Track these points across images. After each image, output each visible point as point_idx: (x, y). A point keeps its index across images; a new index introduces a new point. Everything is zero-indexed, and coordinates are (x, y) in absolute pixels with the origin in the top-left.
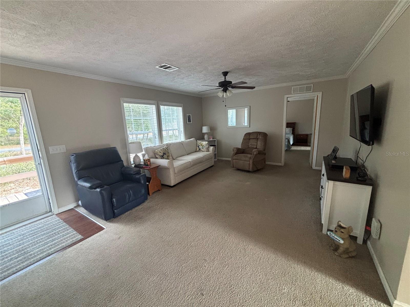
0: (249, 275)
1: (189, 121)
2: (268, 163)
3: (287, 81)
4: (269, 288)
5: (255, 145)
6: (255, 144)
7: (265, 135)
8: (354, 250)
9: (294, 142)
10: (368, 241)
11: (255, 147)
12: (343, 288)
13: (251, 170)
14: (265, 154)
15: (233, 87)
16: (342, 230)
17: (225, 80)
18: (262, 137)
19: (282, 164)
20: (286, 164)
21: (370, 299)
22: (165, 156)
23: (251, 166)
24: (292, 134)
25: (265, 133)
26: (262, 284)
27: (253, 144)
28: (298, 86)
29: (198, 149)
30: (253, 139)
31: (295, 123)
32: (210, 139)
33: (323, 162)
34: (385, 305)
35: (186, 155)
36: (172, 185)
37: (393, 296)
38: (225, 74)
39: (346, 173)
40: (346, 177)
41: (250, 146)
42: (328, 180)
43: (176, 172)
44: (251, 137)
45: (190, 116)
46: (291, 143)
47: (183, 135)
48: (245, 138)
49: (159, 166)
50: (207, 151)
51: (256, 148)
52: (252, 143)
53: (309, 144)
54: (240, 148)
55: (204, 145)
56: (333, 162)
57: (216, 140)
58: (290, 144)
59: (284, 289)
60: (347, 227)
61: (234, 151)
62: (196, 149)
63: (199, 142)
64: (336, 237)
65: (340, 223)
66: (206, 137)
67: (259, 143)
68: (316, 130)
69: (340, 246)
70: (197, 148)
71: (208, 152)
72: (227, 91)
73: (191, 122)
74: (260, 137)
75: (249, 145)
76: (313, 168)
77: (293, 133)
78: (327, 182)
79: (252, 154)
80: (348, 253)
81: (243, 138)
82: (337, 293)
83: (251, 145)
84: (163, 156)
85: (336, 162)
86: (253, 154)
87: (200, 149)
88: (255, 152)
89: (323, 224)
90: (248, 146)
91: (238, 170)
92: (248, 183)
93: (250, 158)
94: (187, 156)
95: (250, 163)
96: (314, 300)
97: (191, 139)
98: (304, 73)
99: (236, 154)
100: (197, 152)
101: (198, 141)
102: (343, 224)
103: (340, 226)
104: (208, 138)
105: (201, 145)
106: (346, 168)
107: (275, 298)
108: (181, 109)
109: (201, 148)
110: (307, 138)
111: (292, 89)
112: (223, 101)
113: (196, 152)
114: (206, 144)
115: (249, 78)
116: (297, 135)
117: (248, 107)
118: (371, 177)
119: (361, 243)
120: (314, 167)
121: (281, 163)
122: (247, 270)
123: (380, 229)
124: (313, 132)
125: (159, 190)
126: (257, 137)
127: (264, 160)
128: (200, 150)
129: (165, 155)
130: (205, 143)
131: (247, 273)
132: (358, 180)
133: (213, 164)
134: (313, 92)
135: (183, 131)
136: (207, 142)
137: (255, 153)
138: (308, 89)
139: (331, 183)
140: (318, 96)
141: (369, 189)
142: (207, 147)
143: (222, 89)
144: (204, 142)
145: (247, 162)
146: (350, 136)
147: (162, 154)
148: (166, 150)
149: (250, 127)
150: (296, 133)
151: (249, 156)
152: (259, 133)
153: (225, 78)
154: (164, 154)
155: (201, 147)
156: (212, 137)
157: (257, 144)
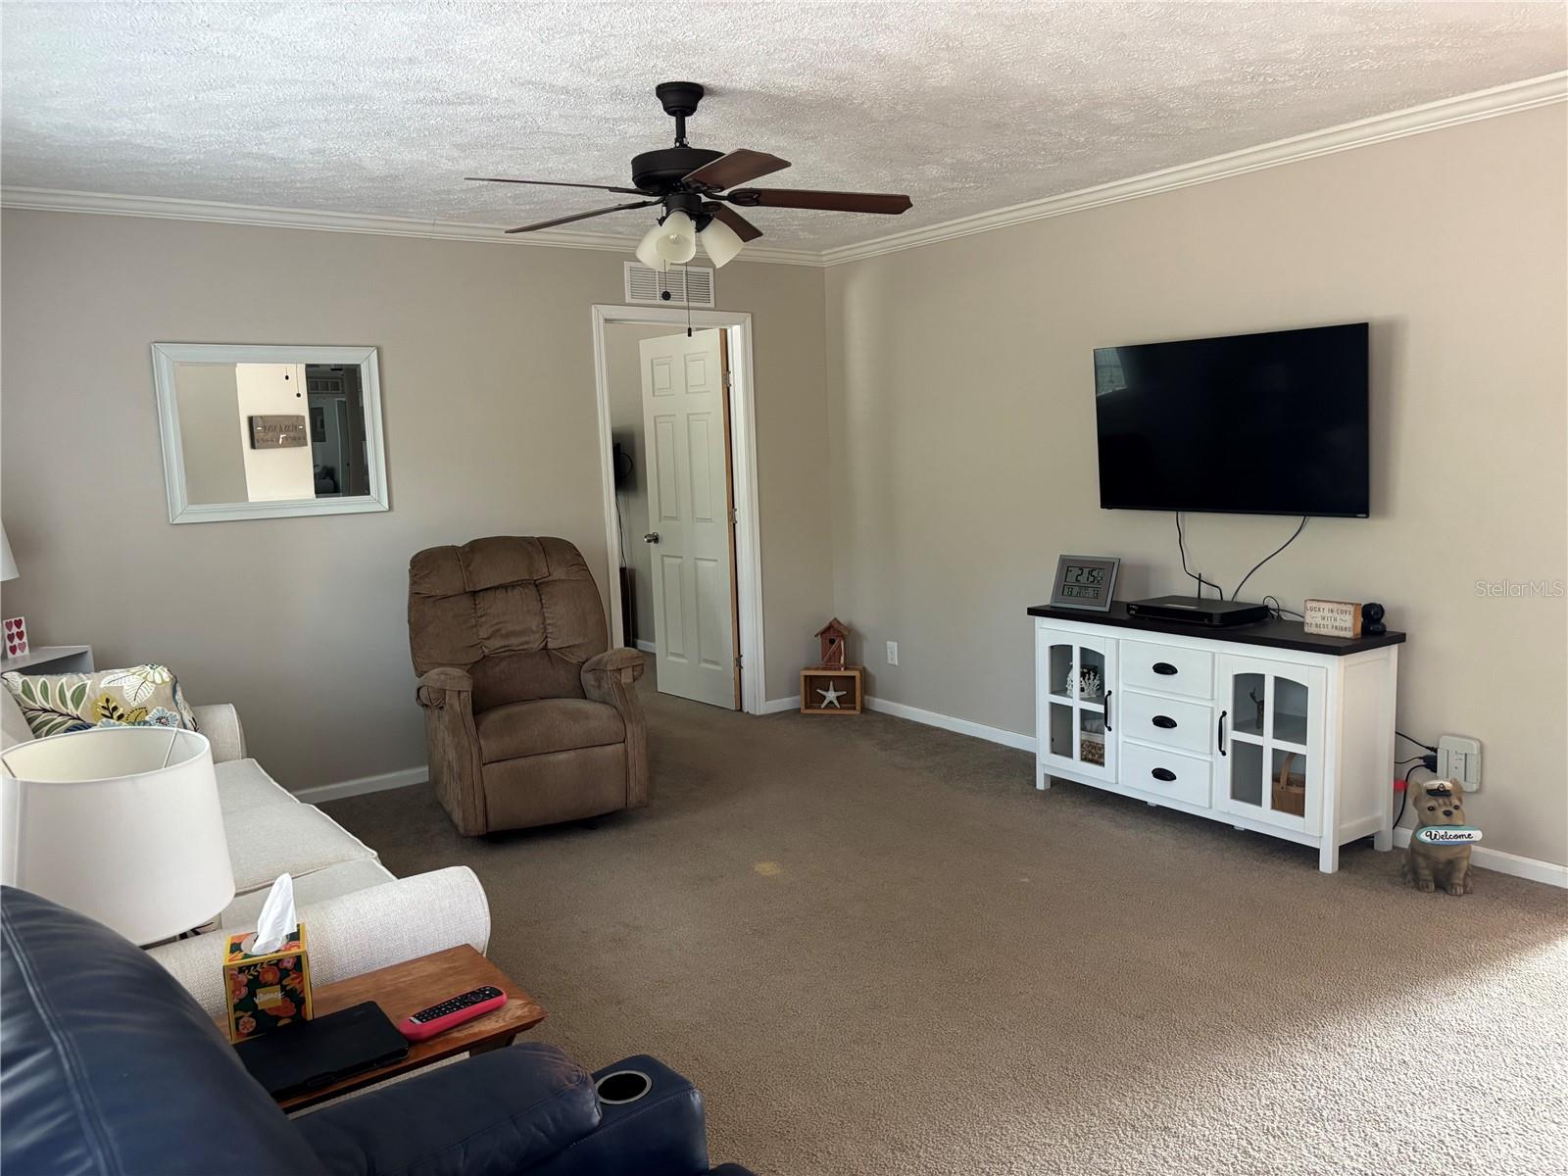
6: (533, 622)
11: (534, 643)
13: (637, 798)
17: (682, 141)
23: (638, 772)
27: (511, 625)
30: (504, 587)
38: (681, 98)
44: (488, 577)
52: (505, 618)
74: (558, 572)
75: (482, 635)
76: (753, 713)
83: (495, 633)
88: (625, 668)
90: (478, 644)
93: (619, 716)
95: (626, 754)
111: (627, 277)
119: (1389, 848)
120: (760, 706)
126: (531, 570)
134: (716, 308)
137: (626, 678)
138: (697, 289)
140: (723, 332)
145: (608, 750)
149: (390, 508)
153: (681, 131)
156: (23, 628)
157: (545, 619)
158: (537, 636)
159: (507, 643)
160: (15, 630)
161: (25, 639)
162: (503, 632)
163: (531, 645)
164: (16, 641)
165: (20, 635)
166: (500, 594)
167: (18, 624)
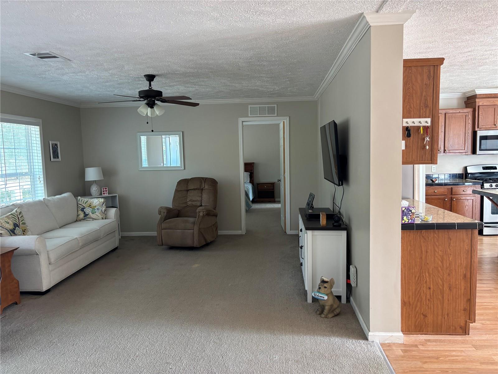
0: (233, 359)
1: (56, 155)
2: (221, 232)
3: (241, 96)
4: (259, 361)
5: (198, 201)
6: (199, 199)
7: (213, 183)
8: (338, 307)
9: (254, 197)
10: (351, 298)
11: (199, 204)
12: (330, 340)
13: (196, 244)
14: (216, 216)
15: (164, 101)
16: (326, 285)
17: (150, 87)
18: (210, 186)
19: (243, 232)
20: (248, 232)
21: (352, 341)
22: (18, 230)
23: (196, 238)
24: (250, 182)
25: (214, 179)
26: (251, 361)
27: (194, 199)
28: (257, 106)
29: (82, 215)
30: (194, 189)
31: (253, 163)
32: (104, 194)
33: (300, 216)
34: (363, 341)
35: (57, 229)
36: (44, 289)
37: (368, 328)
38: (150, 78)
39: (323, 221)
40: (323, 224)
41: (190, 203)
42: (306, 230)
43: (52, 260)
44: (191, 187)
45: (56, 145)
46: (251, 198)
47: (43, 185)
48: (179, 189)
49: (17, 249)
50: (102, 219)
51: (201, 206)
52: (193, 197)
53: (276, 199)
54: (172, 207)
55: (95, 207)
56: (310, 211)
57: (117, 195)
58: (250, 200)
59: (275, 358)
60: (329, 280)
61: (162, 214)
62: (78, 216)
63: (82, 200)
64: (320, 295)
65: (322, 278)
66: (94, 189)
67: (205, 196)
68: (286, 173)
69: (325, 305)
70: (80, 212)
71: (106, 219)
72: (155, 107)
73: (58, 158)
74: (206, 187)
75: (188, 201)
76: (287, 234)
77: (252, 181)
78: (306, 233)
79: (196, 218)
80: (333, 312)
81: (176, 189)
82: (325, 345)
83: (190, 200)
84: (15, 229)
85: (313, 211)
86: (199, 217)
87: (86, 215)
88: (201, 212)
89: (306, 290)
90: (186, 203)
91: (172, 248)
92: (196, 265)
93: (194, 223)
94: (60, 229)
95: (193, 233)
96: (305, 356)
97: (63, 195)
98: (265, 89)
99: (165, 219)
100: (80, 220)
101: (79, 197)
102: (325, 278)
103: (323, 282)
104: (99, 193)
105: (90, 206)
106: (322, 215)
107: (268, 366)
108: (39, 130)
109: (90, 213)
110: (273, 189)
111: (249, 109)
112: (148, 123)
113: (76, 221)
114: (102, 204)
115: (185, 87)
116: (258, 184)
117: (179, 133)
118: (346, 223)
119: (345, 302)
120: (289, 232)
121: (241, 230)
122: (229, 355)
123: (356, 274)
124: (283, 177)
125: (16, 303)
126: (200, 186)
127: (215, 227)
128: (88, 217)
129: (17, 228)
130: (97, 202)
131: (230, 358)
132: (334, 226)
133: (117, 244)
134: (277, 116)
135: (42, 176)
136: (102, 200)
137: (201, 214)
138: (271, 111)
139: (310, 233)
140: (284, 122)
141: (344, 233)
142: (103, 209)
143: (146, 101)
144: (96, 199)
145: (189, 231)
146: (325, 178)
147: (11, 227)
148: (20, 217)
149: (184, 169)
150: (256, 181)
151: (191, 220)
152: (203, 180)
153: (150, 85)
154: (16, 225)
155: (88, 210)
156: (107, 189)
157: (202, 198)
158: (199, 202)
159: (192, 203)
160: (105, 190)
161: (107, 192)
162: (192, 200)
163: (198, 204)
164: (105, 192)
165: (106, 191)
166: (193, 191)
167: (106, 189)
